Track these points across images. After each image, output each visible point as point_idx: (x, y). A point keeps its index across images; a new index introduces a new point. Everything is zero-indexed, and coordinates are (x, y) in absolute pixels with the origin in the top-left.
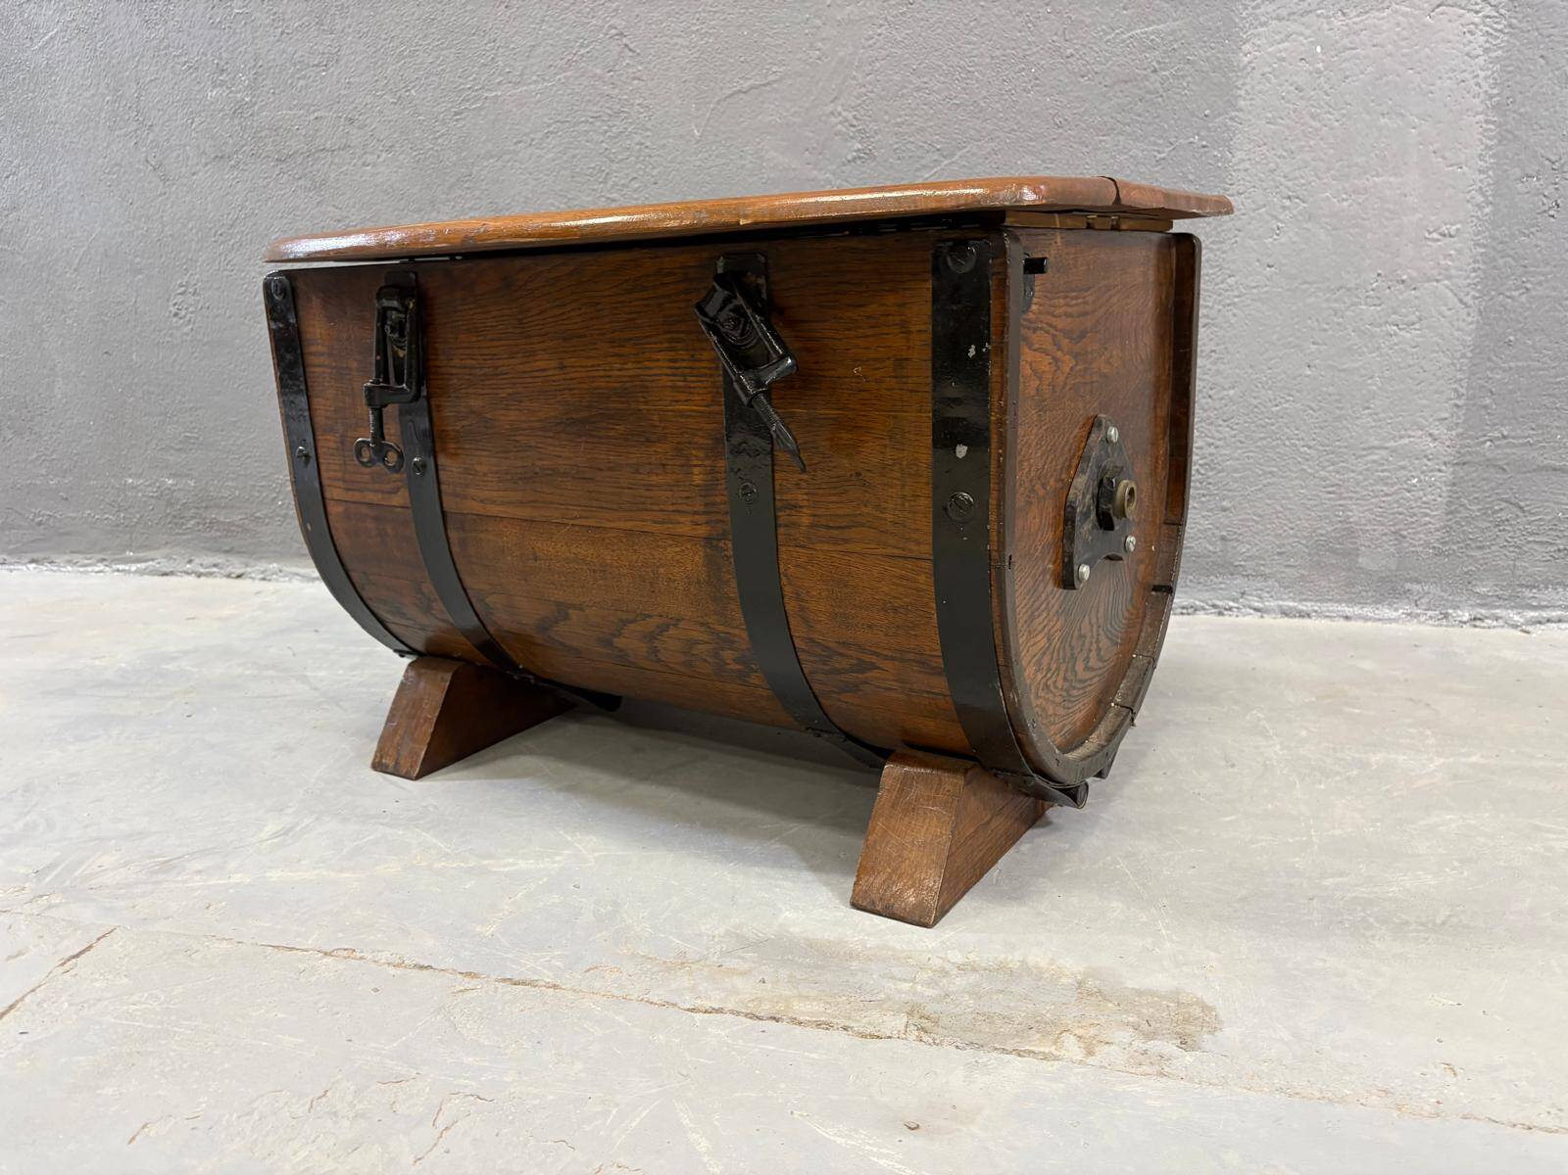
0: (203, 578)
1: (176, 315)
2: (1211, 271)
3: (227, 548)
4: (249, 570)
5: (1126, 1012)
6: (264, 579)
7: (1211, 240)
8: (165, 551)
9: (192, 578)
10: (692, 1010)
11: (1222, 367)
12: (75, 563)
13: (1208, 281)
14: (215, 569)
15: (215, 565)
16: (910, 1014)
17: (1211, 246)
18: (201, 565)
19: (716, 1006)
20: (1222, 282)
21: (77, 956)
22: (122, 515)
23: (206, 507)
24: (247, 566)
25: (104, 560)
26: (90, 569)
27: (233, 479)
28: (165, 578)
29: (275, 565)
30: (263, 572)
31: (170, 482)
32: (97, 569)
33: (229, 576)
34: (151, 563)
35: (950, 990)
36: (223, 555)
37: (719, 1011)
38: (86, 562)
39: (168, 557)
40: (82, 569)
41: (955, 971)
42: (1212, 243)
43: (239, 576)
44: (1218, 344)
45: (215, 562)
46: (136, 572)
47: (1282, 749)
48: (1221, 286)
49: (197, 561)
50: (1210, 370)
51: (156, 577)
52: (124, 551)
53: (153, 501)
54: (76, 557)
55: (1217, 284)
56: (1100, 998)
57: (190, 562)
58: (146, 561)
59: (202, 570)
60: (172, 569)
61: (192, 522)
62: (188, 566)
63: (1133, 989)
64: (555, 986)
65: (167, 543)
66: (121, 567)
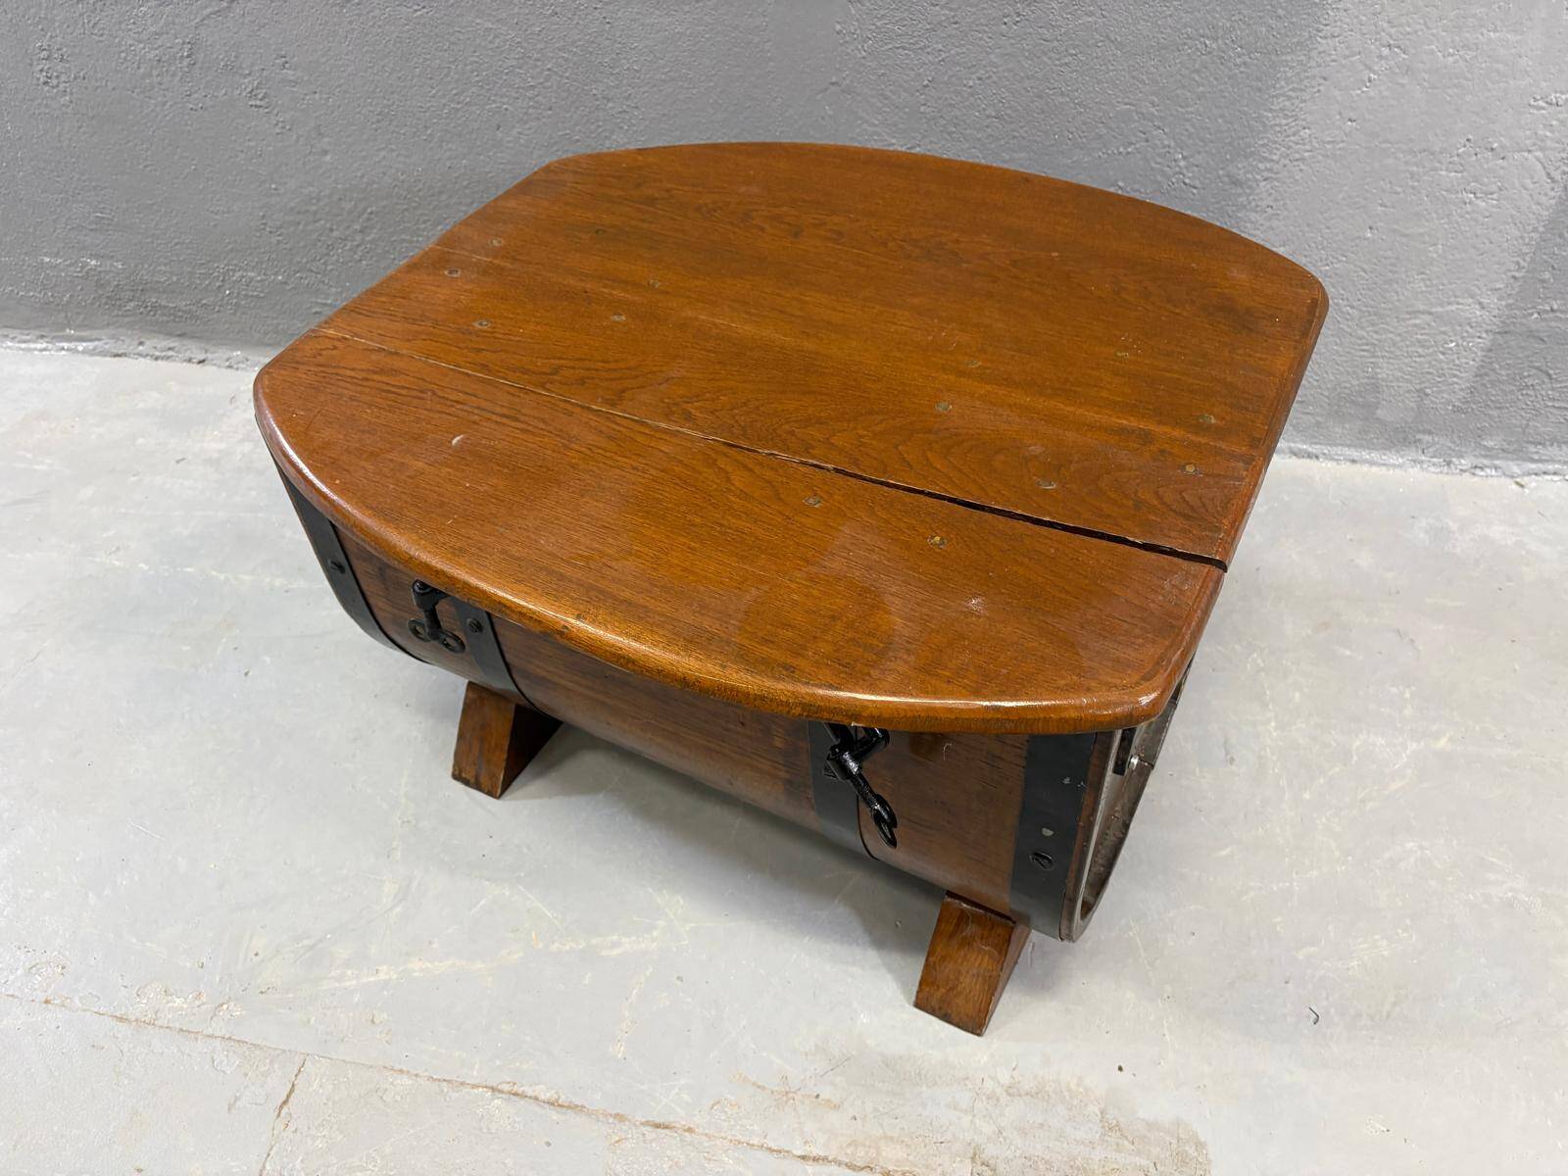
0: (159, 362)
1: (45, 83)
2: (1284, 122)
3: (179, 333)
4: (209, 355)
5: (1139, 1153)
6: (230, 367)
7: (1291, 86)
8: (110, 331)
9: (148, 361)
10: (803, 1158)
11: (1275, 223)
12: (13, 338)
13: (1279, 132)
14: (170, 353)
15: (170, 349)
16: (973, 1159)
17: (1290, 93)
18: (155, 348)
19: (822, 1154)
20: (1294, 135)
21: (285, 1102)
22: (50, 294)
23: (142, 290)
24: (206, 351)
25: (42, 337)
26: (32, 346)
27: (165, 265)
28: (117, 358)
29: (239, 353)
30: (227, 360)
31: (93, 262)
32: (39, 346)
33: (190, 360)
34: (96, 343)
35: (1002, 1125)
36: (177, 339)
37: (825, 1159)
38: (24, 337)
39: (113, 337)
40: (23, 346)
41: (1004, 1098)
42: (1292, 90)
43: (200, 362)
44: (1276, 200)
45: (172, 345)
46: (84, 352)
47: (1276, 728)
48: (1292, 138)
49: (148, 343)
50: (1262, 225)
51: (108, 359)
52: (64, 330)
53: (81, 281)
54: (12, 333)
55: (1289, 136)
56: (1118, 1134)
57: (141, 343)
58: (91, 340)
59: (157, 354)
60: (123, 351)
61: (132, 304)
62: (141, 348)
63: (1143, 1120)
64: (690, 1130)
65: (108, 324)
66: (66, 345)
